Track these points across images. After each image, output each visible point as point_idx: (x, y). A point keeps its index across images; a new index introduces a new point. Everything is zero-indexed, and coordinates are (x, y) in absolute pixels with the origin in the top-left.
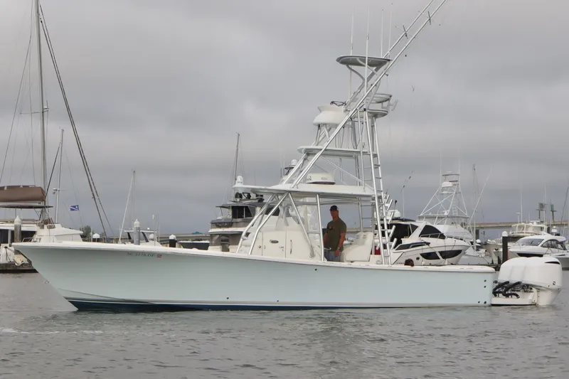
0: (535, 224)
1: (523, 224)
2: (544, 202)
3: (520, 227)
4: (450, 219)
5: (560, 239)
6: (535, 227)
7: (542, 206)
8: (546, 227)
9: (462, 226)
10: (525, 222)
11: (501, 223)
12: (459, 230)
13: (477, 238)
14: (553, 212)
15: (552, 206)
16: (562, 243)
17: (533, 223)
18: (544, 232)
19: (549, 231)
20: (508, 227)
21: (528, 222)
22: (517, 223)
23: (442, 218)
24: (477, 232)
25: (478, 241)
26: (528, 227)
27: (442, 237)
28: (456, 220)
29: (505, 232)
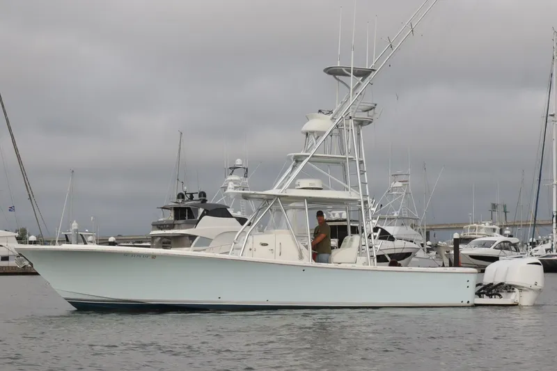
0: (487, 225)
1: (475, 225)
2: (497, 202)
3: (472, 228)
4: (400, 220)
5: (514, 240)
6: (487, 228)
7: (494, 206)
8: (498, 228)
9: (412, 228)
10: (477, 223)
11: (451, 225)
12: (408, 231)
13: (428, 239)
14: (506, 212)
15: (505, 206)
16: (515, 245)
17: (485, 223)
18: (497, 234)
19: (501, 232)
20: (459, 229)
21: (481, 223)
22: (468, 224)
23: (391, 219)
24: (428, 234)
25: (429, 243)
26: (480, 228)
27: (392, 239)
28: (406, 221)
29: (456, 234)
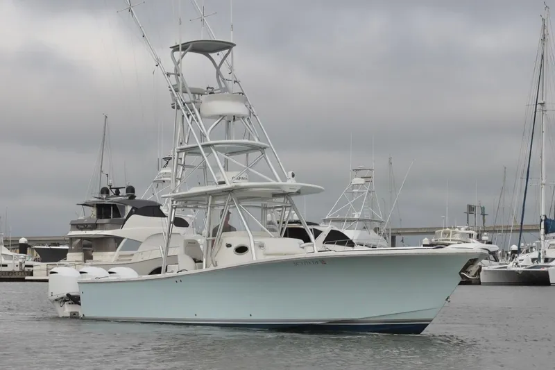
0: (463, 230)
1: (448, 229)
3: (445, 233)
4: (361, 223)
5: (493, 248)
6: (462, 233)
7: (471, 209)
8: (475, 234)
9: (376, 231)
10: (450, 228)
11: (421, 229)
12: (372, 236)
14: (484, 215)
15: (483, 209)
16: (493, 253)
17: (459, 229)
18: (474, 240)
19: (479, 238)
20: (430, 232)
21: (454, 228)
22: (441, 228)
23: (351, 221)
24: (393, 239)
26: (455, 233)
27: (351, 244)
28: (368, 224)
29: (426, 239)
